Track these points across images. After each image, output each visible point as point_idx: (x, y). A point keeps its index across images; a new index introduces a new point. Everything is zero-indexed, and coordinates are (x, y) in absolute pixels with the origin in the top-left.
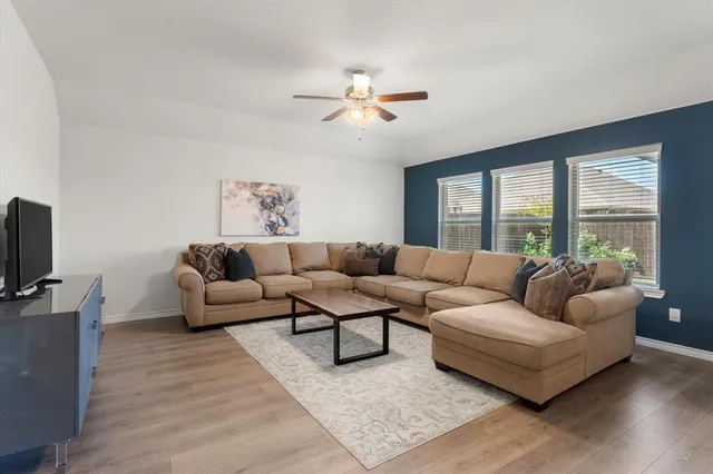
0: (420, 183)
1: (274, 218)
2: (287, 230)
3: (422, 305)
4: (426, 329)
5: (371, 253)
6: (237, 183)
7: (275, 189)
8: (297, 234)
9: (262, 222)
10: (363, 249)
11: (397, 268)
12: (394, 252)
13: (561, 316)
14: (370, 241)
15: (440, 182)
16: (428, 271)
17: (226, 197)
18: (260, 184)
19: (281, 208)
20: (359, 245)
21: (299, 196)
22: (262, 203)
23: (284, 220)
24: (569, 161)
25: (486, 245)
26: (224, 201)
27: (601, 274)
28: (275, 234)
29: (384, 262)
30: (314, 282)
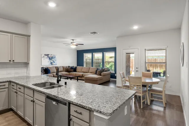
0: (80, 54)
1: (52, 62)
2: (54, 64)
3: (82, 76)
4: (84, 80)
5: (72, 68)
6: (45, 55)
7: (52, 55)
8: (56, 65)
9: (49, 62)
10: (70, 67)
11: (77, 70)
12: (76, 68)
13: (100, 75)
14: (71, 65)
15: (84, 54)
16: (82, 71)
17: (43, 58)
18: (49, 55)
19: (53, 59)
20: (69, 67)
21: (56, 57)
22: (49, 58)
23: (54, 62)
24: (104, 53)
25: (92, 66)
26: (42, 59)
27: (106, 70)
28: (52, 65)
29: (75, 70)
30: (62, 74)
